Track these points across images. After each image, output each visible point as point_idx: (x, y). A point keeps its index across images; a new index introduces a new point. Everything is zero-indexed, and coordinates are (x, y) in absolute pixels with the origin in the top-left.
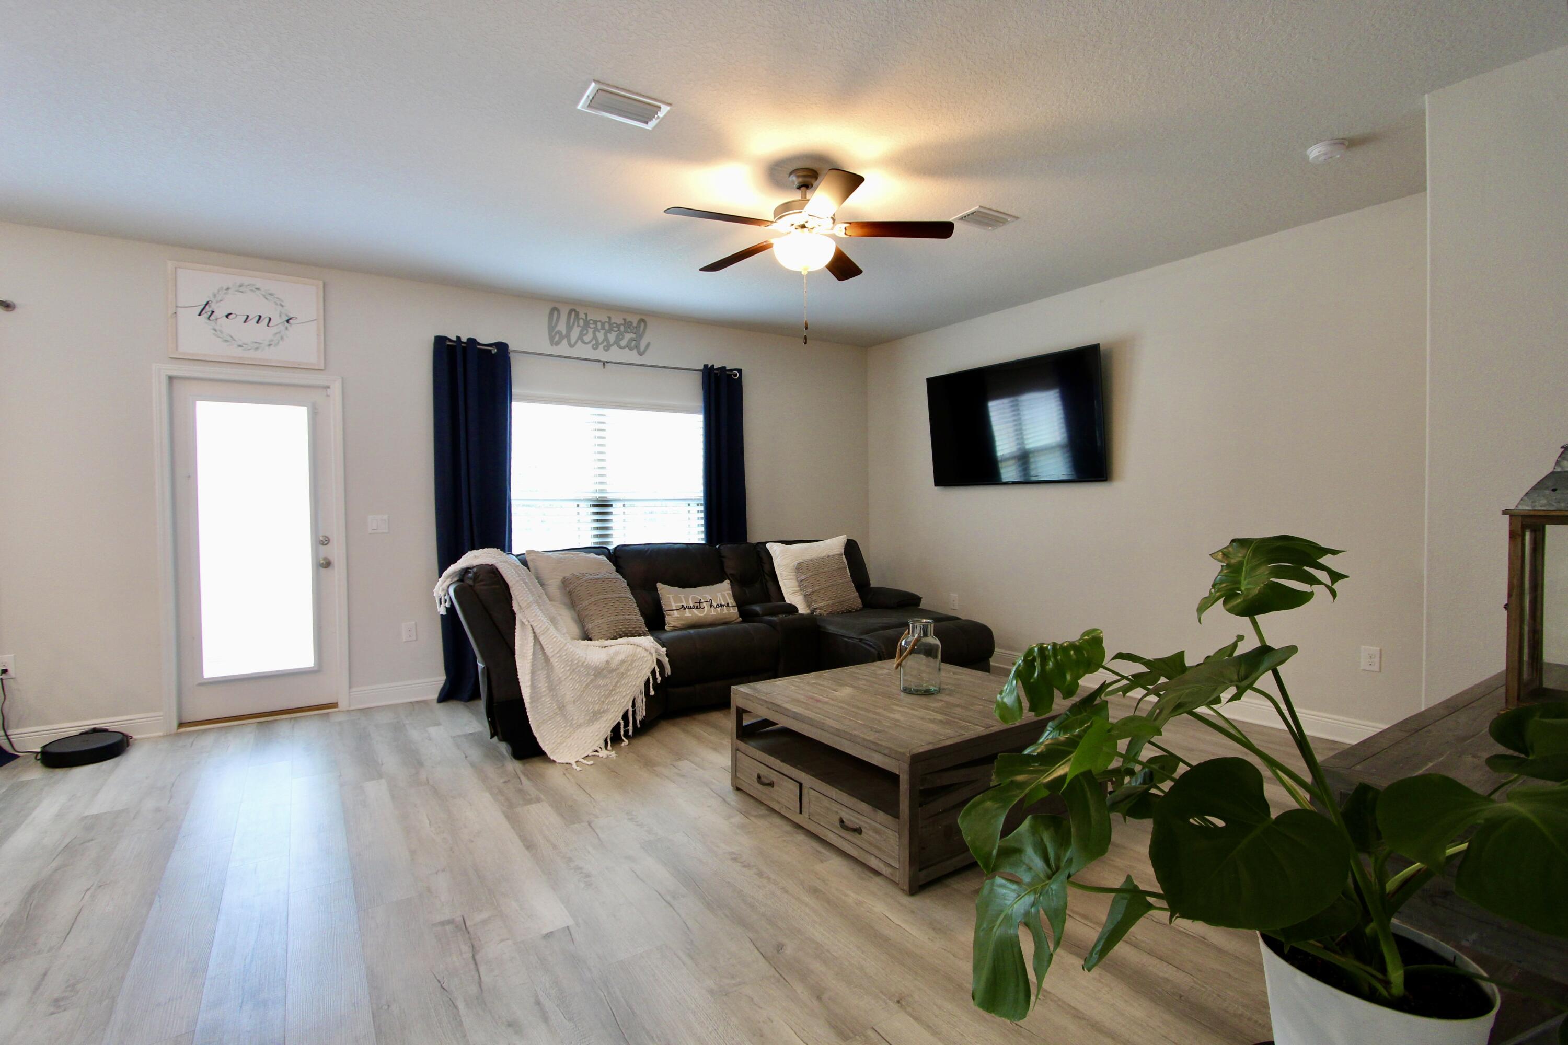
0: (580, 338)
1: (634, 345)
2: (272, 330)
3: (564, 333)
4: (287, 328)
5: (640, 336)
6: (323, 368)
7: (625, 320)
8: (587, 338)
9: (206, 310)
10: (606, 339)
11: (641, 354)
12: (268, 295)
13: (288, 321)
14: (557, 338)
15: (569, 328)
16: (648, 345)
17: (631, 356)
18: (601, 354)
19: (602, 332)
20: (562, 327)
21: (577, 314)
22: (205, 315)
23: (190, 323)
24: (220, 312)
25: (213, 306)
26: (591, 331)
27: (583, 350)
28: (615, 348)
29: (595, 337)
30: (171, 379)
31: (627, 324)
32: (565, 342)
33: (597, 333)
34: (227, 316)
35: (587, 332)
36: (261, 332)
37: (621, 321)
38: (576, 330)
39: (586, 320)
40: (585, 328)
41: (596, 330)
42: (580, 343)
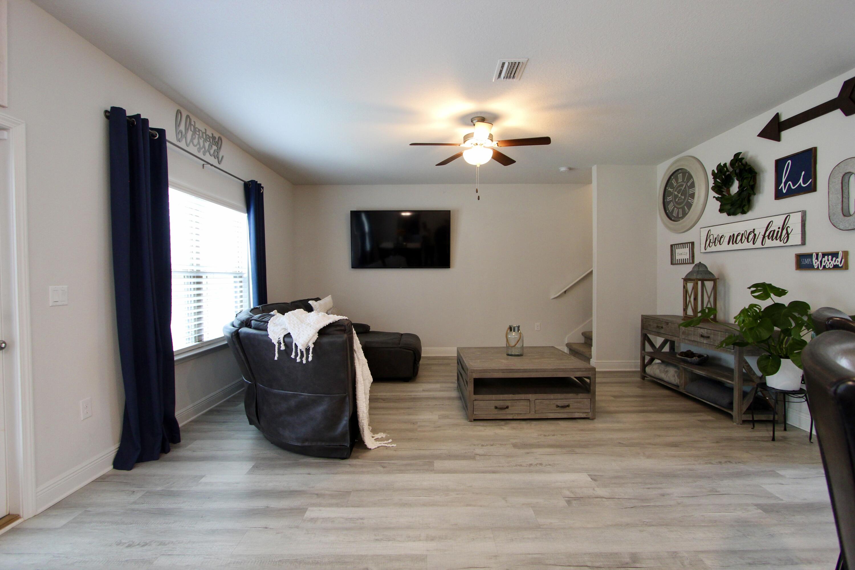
0: (192, 138)
1: (216, 157)
3: (184, 133)
5: (219, 148)
7: (212, 134)
8: (196, 141)
10: (204, 147)
11: (220, 160)
14: (179, 136)
15: (186, 130)
16: (223, 157)
17: (214, 160)
18: (201, 155)
19: (202, 139)
20: (182, 127)
21: (190, 120)
26: (197, 136)
27: (193, 148)
28: (208, 154)
29: (199, 143)
31: (214, 138)
32: (184, 139)
33: (200, 139)
35: (195, 136)
37: (211, 135)
38: (190, 134)
39: (194, 127)
40: (194, 132)
41: (199, 138)
42: (191, 144)
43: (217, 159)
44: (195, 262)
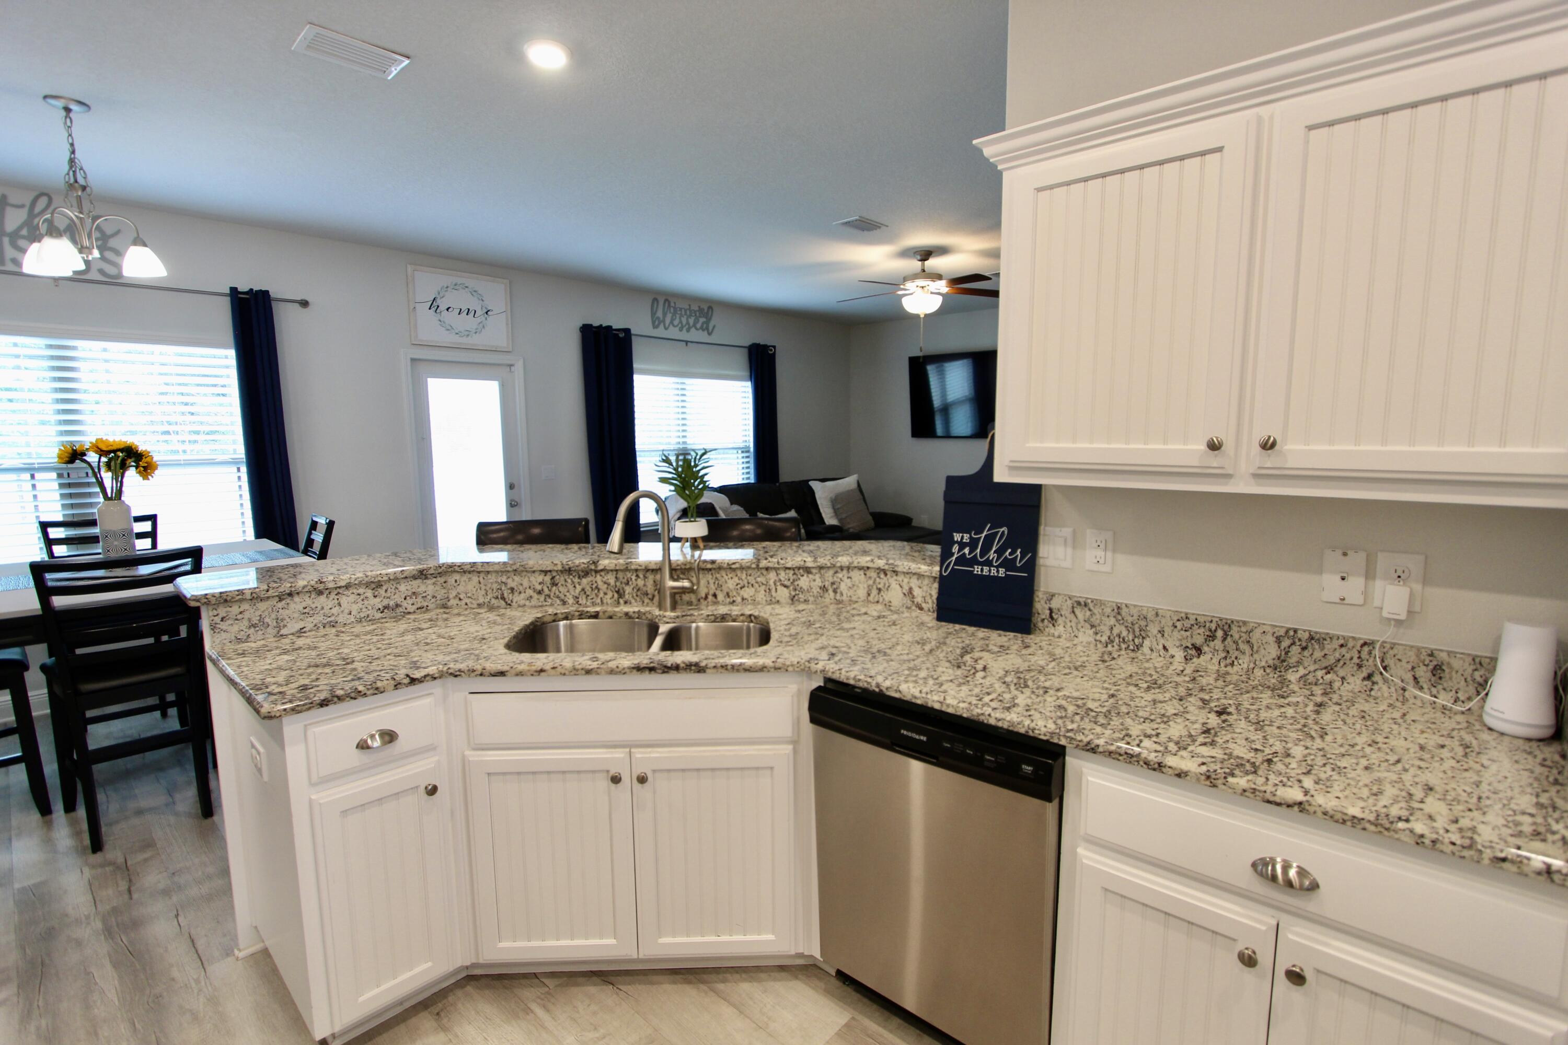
0: (672, 322)
1: (705, 328)
2: (479, 320)
3: (661, 319)
4: (486, 319)
5: (709, 319)
6: (511, 350)
7: (699, 307)
8: (676, 323)
9: (434, 305)
10: (688, 323)
11: (710, 334)
12: (474, 292)
13: (487, 313)
14: (657, 323)
15: (665, 314)
16: (714, 327)
17: (702, 336)
18: (684, 335)
19: (686, 317)
20: (660, 314)
21: (669, 303)
22: (433, 309)
23: (425, 315)
24: (443, 307)
25: (439, 302)
26: (678, 316)
27: (673, 333)
28: (693, 330)
29: (681, 322)
30: (413, 360)
31: (701, 310)
32: (662, 326)
33: (682, 318)
34: (448, 309)
35: (676, 317)
36: (470, 323)
37: (697, 309)
38: (669, 316)
39: (675, 308)
40: (675, 314)
41: (681, 316)
42: (671, 326)
43: (706, 332)
44: (681, 440)
